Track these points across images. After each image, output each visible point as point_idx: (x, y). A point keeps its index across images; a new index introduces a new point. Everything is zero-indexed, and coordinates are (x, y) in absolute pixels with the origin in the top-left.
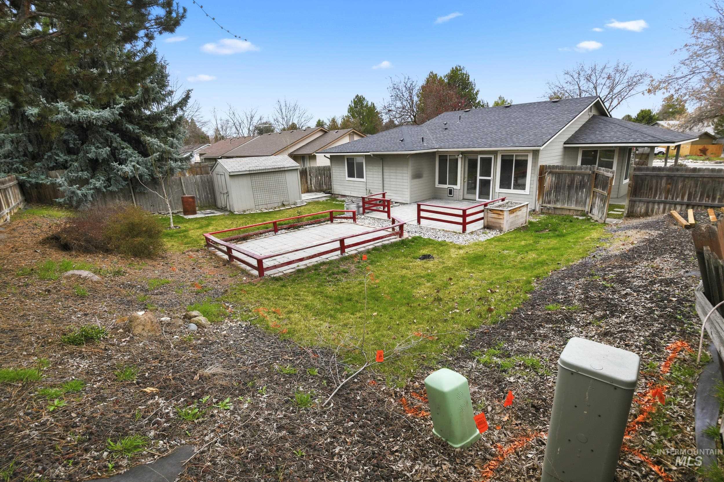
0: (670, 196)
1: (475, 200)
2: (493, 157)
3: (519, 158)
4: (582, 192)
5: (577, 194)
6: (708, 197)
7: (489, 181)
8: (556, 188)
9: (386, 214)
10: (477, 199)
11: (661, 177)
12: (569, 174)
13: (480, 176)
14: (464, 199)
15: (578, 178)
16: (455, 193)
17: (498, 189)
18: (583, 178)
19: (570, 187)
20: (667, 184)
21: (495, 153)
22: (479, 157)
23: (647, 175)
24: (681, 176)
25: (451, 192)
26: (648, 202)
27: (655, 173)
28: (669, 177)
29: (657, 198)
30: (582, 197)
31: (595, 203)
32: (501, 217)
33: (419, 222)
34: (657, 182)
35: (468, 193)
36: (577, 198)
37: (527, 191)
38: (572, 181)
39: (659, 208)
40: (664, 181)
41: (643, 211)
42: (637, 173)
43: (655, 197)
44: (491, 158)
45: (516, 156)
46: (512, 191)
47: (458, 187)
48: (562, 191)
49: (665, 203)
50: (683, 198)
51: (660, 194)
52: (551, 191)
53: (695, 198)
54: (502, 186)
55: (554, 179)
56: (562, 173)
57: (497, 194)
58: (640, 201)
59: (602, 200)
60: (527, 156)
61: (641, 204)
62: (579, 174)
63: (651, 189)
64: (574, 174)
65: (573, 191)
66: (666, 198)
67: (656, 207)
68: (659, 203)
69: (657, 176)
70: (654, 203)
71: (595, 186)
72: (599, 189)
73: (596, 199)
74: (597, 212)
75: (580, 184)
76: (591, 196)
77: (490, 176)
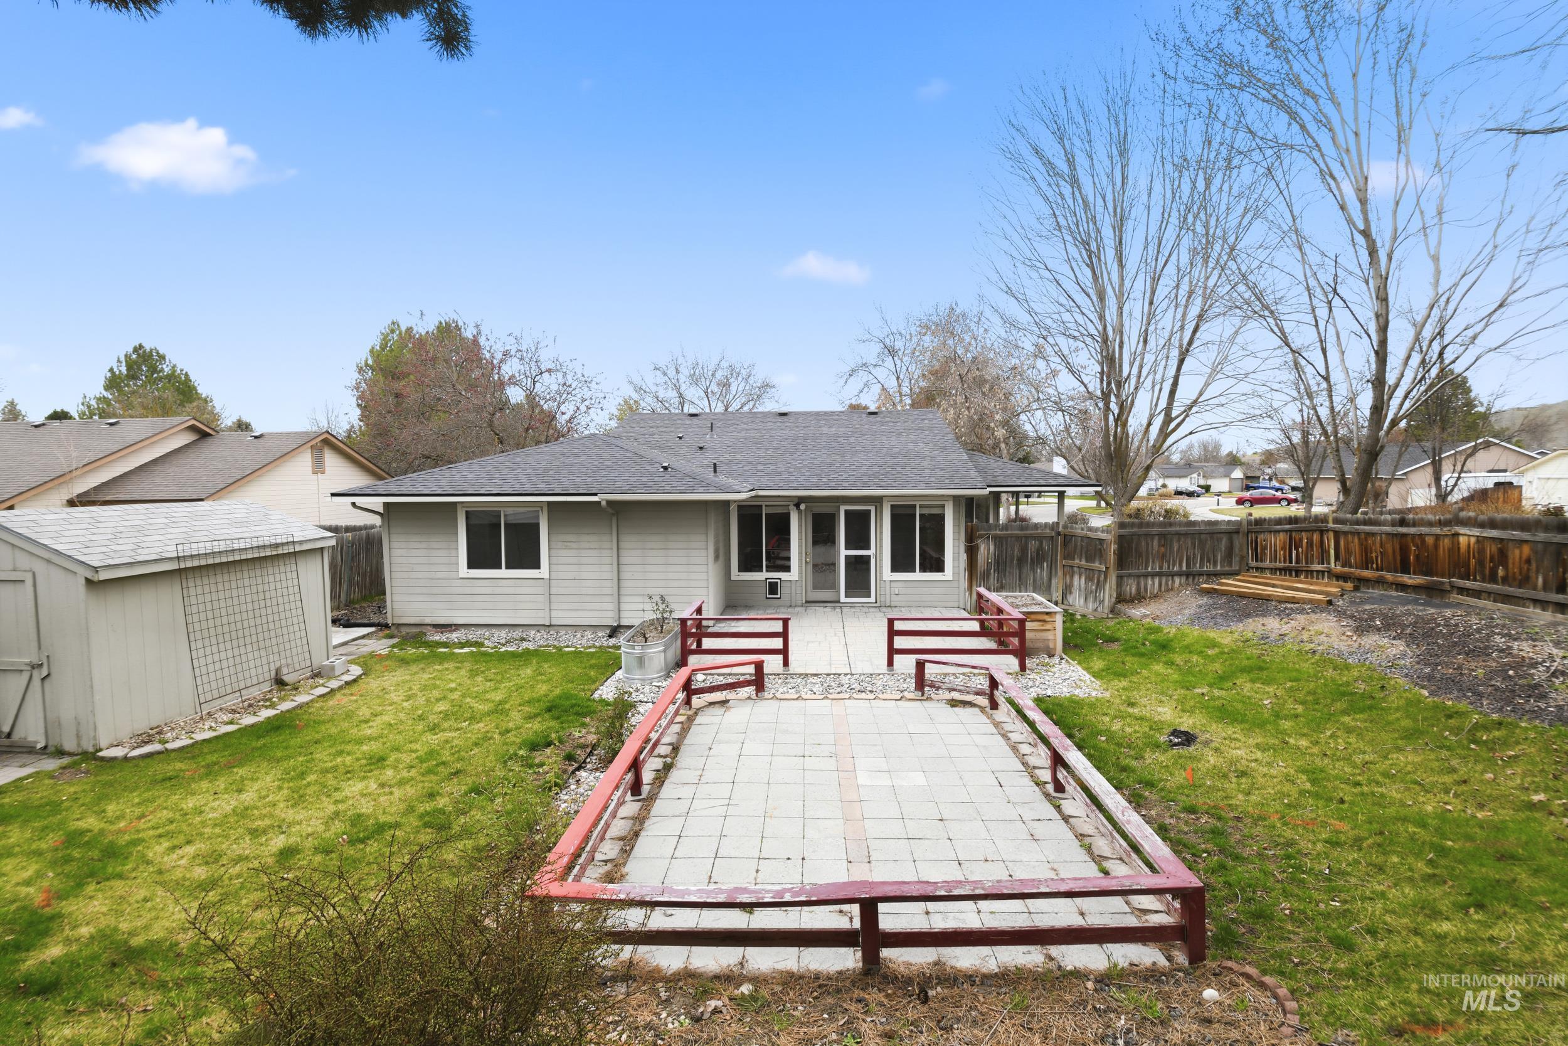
0: (1165, 565)
1: (839, 602)
2: (873, 509)
3: (926, 511)
4: (1042, 568)
5: (1035, 573)
6: (1209, 561)
7: (868, 558)
8: (997, 563)
9: (779, 658)
10: (843, 599)
11: (1152, 536)
12: (1018, 538)
13: (846, 549)
14: (807, 602)
15: (1033, 545)
16: (784, 591)
17: (887, 574)
18: (1041, 543)
20: (1159, 546)
21: (878, 501)
22: (843, 509)
23: (1133, 534)
24: (1178, 534)
25: (773, 588)
26: (1139, 576)
28: (1162, 536)
29: (1149, 569)
30: (1042, 578)
31: (1071, 586)
32: (1048, 626)
34: (1148, 544)
35: (816, 587)
36: (1035, 581)
37: (948, 574)
38: (1024, 550)
39: (1154, 584)
40: (1156, 543)
41: (1134, 590)
43: (1146, 568)
44: (869, 511)
45: (921, 506)
46: (918, 576)
47: (794, 574)
48: (1008, 568)
49: (1160, 574)
50: (1181, 566)
51: (1153, 562)
52: (988, 571)
53: (1195, 564)
54: (895, 568)
55: (992, 548)
56: (1006, 538)
57: (888, 584)
58: (1130, 576)
59: (1089, 579)
60: (943, 506)
61: (1131, 581)
62: (1035, 537)
63: (1140, 555)
64: (1027, 537)
65: (1027, 569)
66: (1161, 567)
67: (1150, 582)
68: (1153, 575)
69: (1146, 534)
70: (1146, 576)
71: (1065, 557)
72: (1077, 561)
73: (1072, 577)
74: (1082, 601)
75: (1038, 554)
76: (1060, 573)
77: (868, 548)
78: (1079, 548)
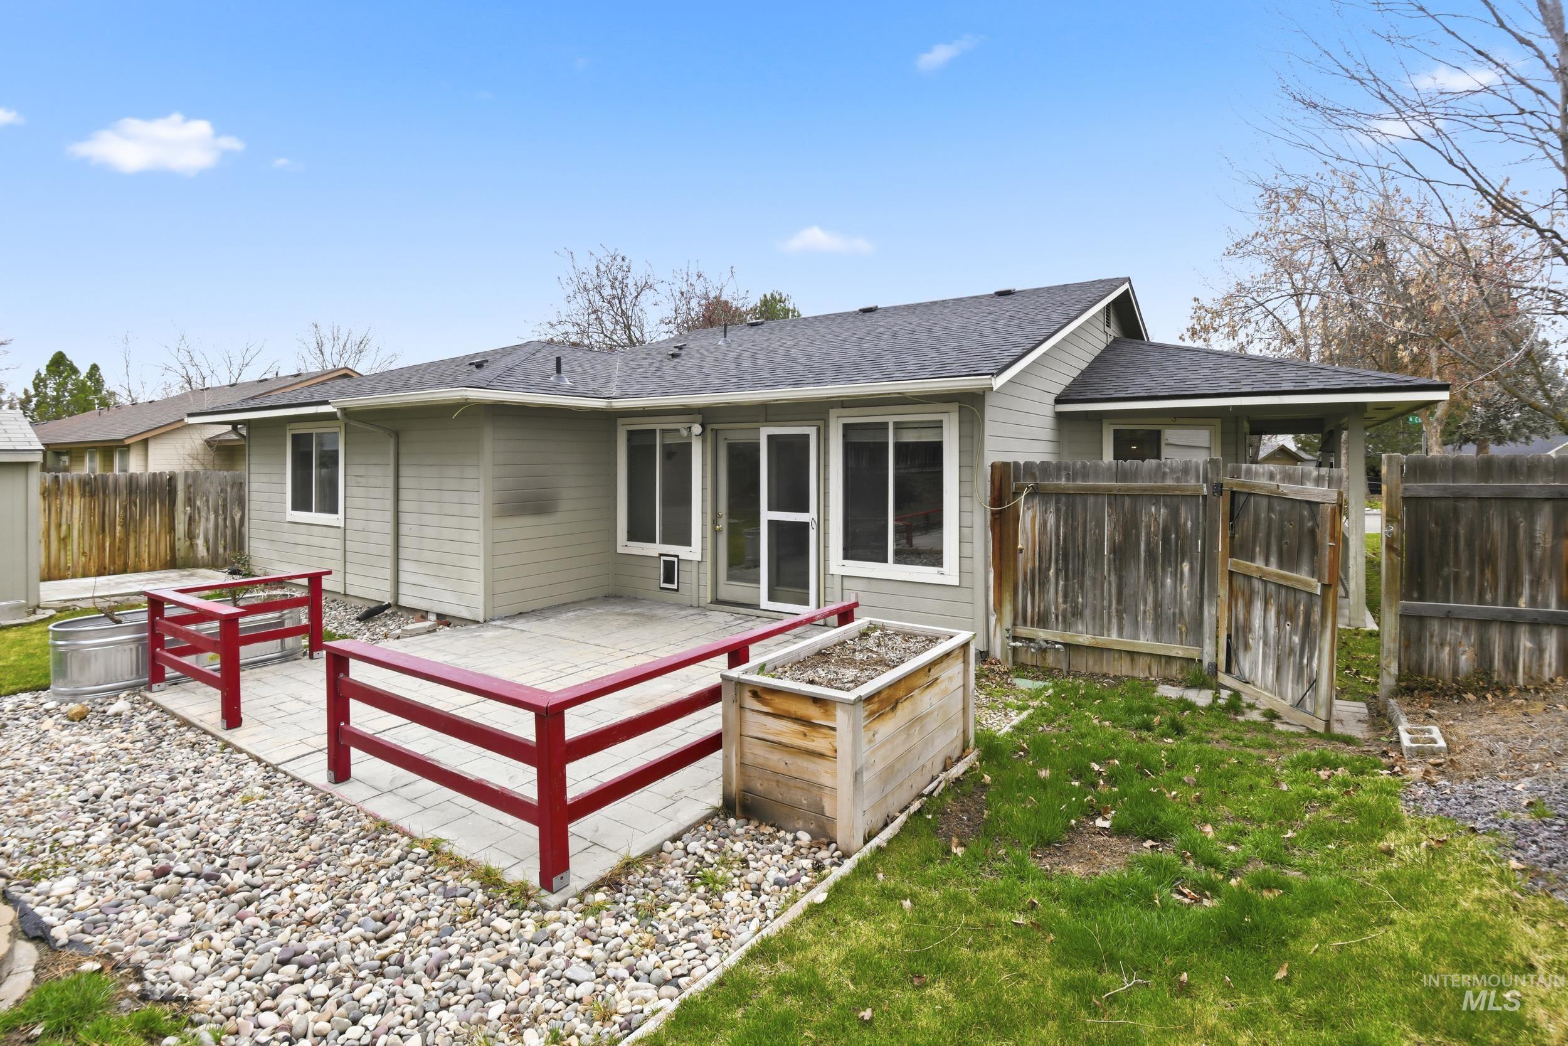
1: (756, 606)
2: (812, 432)
3: (910, 437)
4: (1178, 576)
5: (1157, 585)
7: (804, 527)
8: (1065, 556)
10: (765, 603)
11: (1531, 503)
12: (1115, 497)
13: (770, 509)
15: (1155, 515)
16: (687, 578)
17: (838, 564)
18: (1174, 513)
19: (1123, 553)
21: (819, 412)
22: (765, 432)
23: (1460, 497)
25: (669, 571)
26: (1484, 623)
27: (1496, 485)
29: (1523, 604)
30: (1176, 599)
31: (1247, 628)
33: (340, 770)
34: (1513, 529)
35: (730, 577)
36: (1157, 605)
37: (949, 572)
38: (1129, 527)
39: (1540, 650)
40: (1543, 523)
41: (1466, 660)
42: (1419, 488)
43: (1511, 596)
44: (807, 436)
45: (898, 426)
46: (891, 570)
47: (692, 552)
48: (1089, 571)
51: (1536, 583)
52: (1043, 572)
54: (851, 552)
55: (1051, 519)
56: (1084, 494)
57: (837, 582)
58: (1448, 617)
59: (1286, 614)
60: (938, 426)
61: (1454, 633)
62: (1155, 497)
63: (1488, 559)
64: (1136, 496)
65: (1138, 572)
66: (1564, 600)
67: (1525, 642)
68: (1537, 625)
69: (1508, 499)
70: (1511, 623)
71: (1237, 549)
72: (1259, 563)
73: (1249, 605)
74: (1271, 672)
75: (1166, 540)
76: (1223, 592)
77: (805, 509)
78: (1263, 527)
